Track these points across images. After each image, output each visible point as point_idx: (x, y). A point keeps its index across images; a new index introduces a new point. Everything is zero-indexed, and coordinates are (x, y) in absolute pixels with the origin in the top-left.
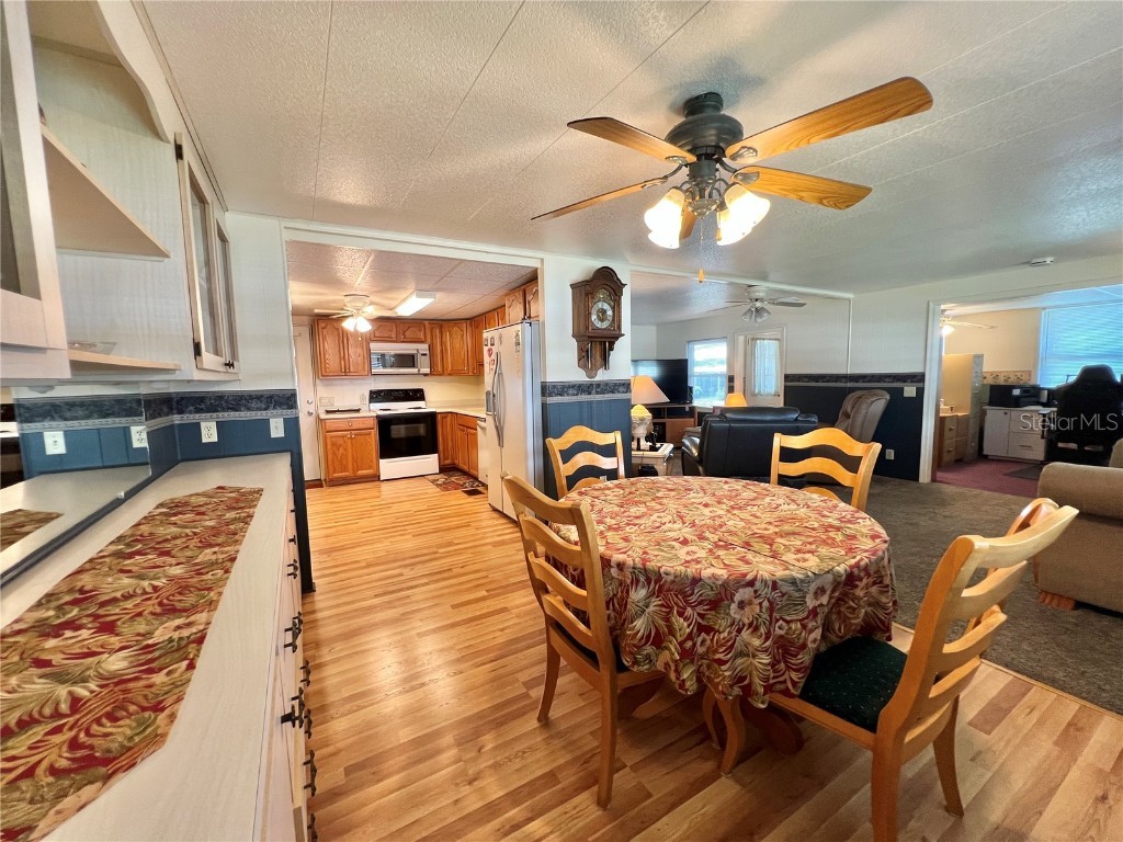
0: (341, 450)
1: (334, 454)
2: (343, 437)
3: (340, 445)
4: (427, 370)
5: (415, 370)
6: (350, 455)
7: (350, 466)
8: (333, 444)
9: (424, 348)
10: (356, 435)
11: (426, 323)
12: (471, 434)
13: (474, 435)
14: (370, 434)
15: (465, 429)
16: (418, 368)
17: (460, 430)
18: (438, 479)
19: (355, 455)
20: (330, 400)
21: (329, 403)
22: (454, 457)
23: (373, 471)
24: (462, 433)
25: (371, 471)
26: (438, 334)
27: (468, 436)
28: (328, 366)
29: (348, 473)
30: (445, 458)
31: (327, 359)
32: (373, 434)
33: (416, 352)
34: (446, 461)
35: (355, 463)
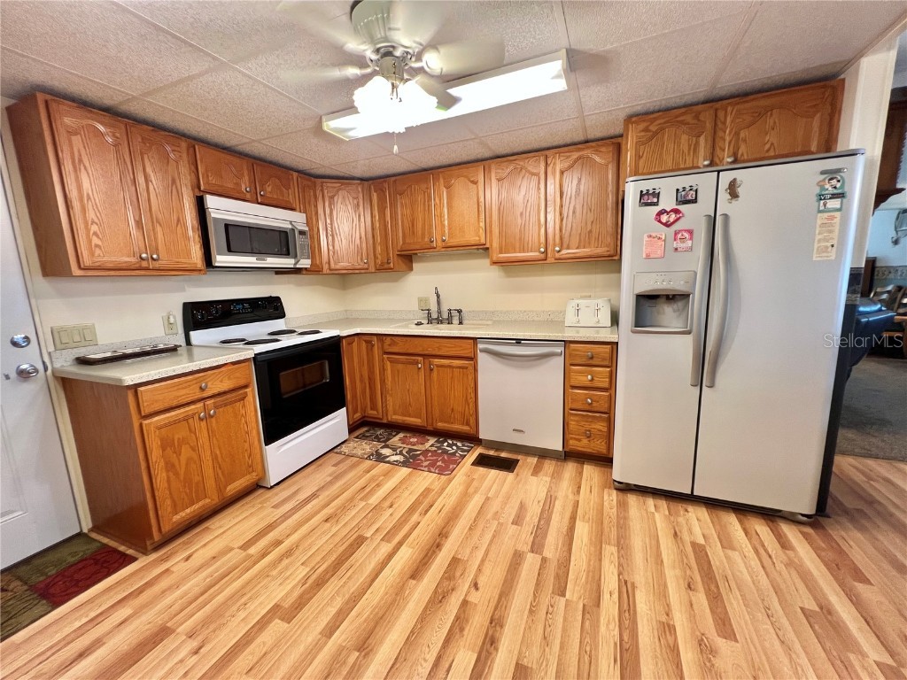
0: (186, 452)
1: (170, 467)
2: (186, 419)
3: (183, 441)
4: (305, 263)
5: (287, 262)
6: (206, 455)
7: (210, 483)
8: (166, 444)
9: (300, 220)
10: (217, 406)
11: (295, 174)
12: (450, 366)
13: (460, 367)
14: (243, 399)
15: (420, 359)
16: (295, 257)
17: (391, 362)
18: (376, 452)
19: (218, 452)
20: (86, 334)
21: (83, 340)
22: (366, 407)
23: (254, 474)
24: (400, 366)
25: (248, 477)
26: (313, 199)
27: (431, 370)
28: (99, 243)
29: (207, 501)
30: (355, 411)
31: (93, 222)
32: (250, 398)
33: (290, 227)
34: (358, 416)
35: (220, 472)
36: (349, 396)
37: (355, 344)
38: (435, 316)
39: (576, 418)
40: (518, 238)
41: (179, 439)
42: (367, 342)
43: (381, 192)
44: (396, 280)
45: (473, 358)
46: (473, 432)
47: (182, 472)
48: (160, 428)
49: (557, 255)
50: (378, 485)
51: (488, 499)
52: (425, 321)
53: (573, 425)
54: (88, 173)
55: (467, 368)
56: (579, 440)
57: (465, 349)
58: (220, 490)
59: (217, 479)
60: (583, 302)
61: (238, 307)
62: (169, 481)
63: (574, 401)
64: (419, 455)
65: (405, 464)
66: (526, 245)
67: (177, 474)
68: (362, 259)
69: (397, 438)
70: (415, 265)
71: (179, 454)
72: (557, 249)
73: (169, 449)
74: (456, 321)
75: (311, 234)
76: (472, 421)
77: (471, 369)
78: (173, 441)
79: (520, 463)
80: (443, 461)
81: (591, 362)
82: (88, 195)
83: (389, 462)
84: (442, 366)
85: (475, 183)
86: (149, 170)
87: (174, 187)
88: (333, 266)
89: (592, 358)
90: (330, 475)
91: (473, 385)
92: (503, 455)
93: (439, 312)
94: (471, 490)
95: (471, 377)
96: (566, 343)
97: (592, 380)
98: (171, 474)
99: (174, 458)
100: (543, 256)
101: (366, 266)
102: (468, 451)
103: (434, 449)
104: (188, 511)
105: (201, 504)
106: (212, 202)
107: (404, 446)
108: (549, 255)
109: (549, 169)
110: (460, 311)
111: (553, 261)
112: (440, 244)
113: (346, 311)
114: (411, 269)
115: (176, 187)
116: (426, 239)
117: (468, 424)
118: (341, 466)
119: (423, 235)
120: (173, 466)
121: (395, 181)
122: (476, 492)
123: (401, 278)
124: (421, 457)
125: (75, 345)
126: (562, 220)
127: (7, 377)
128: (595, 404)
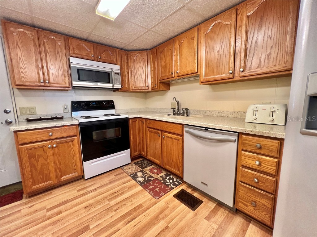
0: (41, 161)
1: (32, 166)
2: (42, 147)
3: (40, 156)
4: (118, 86)
5: (109, 86)
6: (52, 163)
7: (53, 175)
9: (116, 68)
10: (57, 143)
11: (117, 50)
12: (172, 138)
13: (176, 139)
14: (73, 141)
15: (160, 132)
16: (112, 83)
17: (149, 132)
18: (136, 173)
19: (57, 162)
20: (32, 110)
21: (31, 112)
22: (141, 150)
23: (77, 173)
24: (152, 134)
25: (74, 174)
26: (126, 60)
27: (164, 138)
28: (23, 75)
29: (51, 182)
30: (135, 151)
31: (21, 68)
32: (76, 141)
33: (111, 71)
34: (137, 153)
35: (58, 171)
36: (132, 144)
37: (137, 122)
38: (177, 111)
39: (245, 189)
40: (215, 65)
41: (38, 155)
42: (142, 121)
43: (153, 54)
44: (163, 95)
45: (182, 136)
46: (181, 175)
47: (39, 169)
48: (28, 150)
49: (242, 74)
50: (122, 194)
51: (167, 228)
52: (172, 114)
53: (241, 192)
54: (20, 49)
55: (179, 140)
56: (247, 206)
57: (178, 130)
58: (58, 178)
59: (56, 174)
60: (260, 107)
61: (93, 104)
62: (31, 172)
63: (243, 176)
64: (151, 180)
65: (142, 184)
66: (220, 69)
67: (36, 169)
68: (146, 85)
69: (149, 168)
70: (171, 88)
71: (38, 161)
72: (242, 70)
73: (32, 158)
74: (186, 115)
75: (122, 74)
76: (181, 169)
77: (181, 141)
78: (35, 155)
79: (202, 205)
80: (160, 188)
81: (259, 151)
82: (20, 57)
83: (136, 181)
84: (168, 137)
85: (193, 38)
86: (47, 48)
87: (58, 55)
88: (133, 88)
89: (260, 148)
90: (109, 180)
91: (181, 150)
92: (196, 195)
93: (178, 110)
94: (161, 216)
95: (181, 145)
96: (239, 134)
97: (260, 165)
98: (33, 169)
99: (35, 163)
100: (231, 76)
101: (147, 88)
102: (176, 186)
103: (161, 179)
104: (41, 185)
105: (48, 182)
106: (72, 60)
107: (149, 173)
108: (236, 75)
109: (239, 17)
110: (187, 110)
111: (239, 78)
112: (176, 75)
113: (146, 108)
114: (169, 89)
115: (59, 55)
116: (170, 73)
117: (179, 171)
118: (118, 176)
119: (169, 72)
120: (34, 165)
121: (159, 47)
122: (163, 218)
123: (165, 93)
124: (151, 183)
125: (28, 114)
126: (246, 50)
127: (2, 123)
128: (261, 184)
